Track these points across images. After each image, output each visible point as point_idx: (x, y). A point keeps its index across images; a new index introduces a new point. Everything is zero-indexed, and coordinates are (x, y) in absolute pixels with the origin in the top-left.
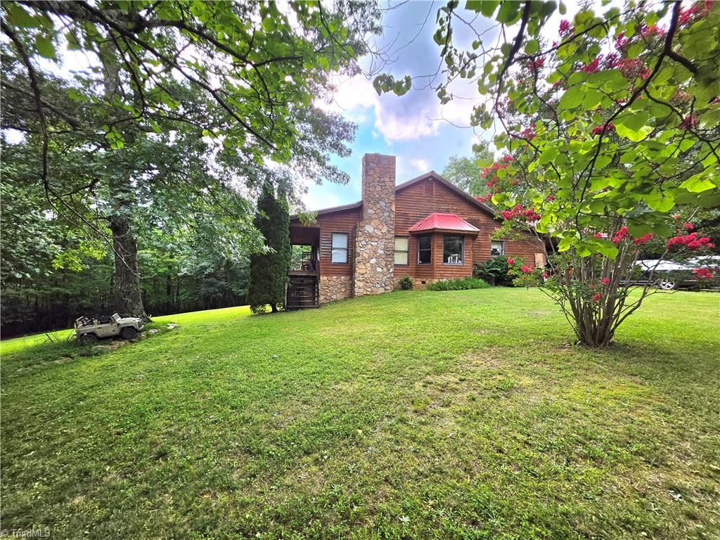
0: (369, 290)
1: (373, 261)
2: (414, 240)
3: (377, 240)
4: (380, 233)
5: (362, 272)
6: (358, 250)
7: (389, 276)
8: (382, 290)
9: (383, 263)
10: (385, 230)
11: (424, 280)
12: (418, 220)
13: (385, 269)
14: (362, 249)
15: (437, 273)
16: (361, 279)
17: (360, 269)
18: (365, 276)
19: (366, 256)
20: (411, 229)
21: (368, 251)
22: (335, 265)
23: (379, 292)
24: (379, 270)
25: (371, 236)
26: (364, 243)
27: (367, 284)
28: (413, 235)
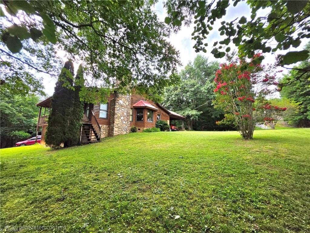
0: (120, 132)
1: (122, 118)
2: (135, 111)
3: (124, 108)
4: (125, 105)
5: (118, 123)
6: (116, 111)
7: (128, 126)
8: (125, 133)
9: (126, 120)
10: (127, 104)
11: (140, 128)
12: (136, 102)
13: (127, 122)
14: (118, 112)
15: (146, 125)
16: (117, 127)
17: (117, 121)
18: (119, 125)
19: (119, 115)
20: (134, 105)
21: (120, 113)
22: (101, 119)
23: (124, 134)
24: (124, 122)
25: (122, 106)
26: (118, 108)
27: (119, 129)
28: (134, 108)
